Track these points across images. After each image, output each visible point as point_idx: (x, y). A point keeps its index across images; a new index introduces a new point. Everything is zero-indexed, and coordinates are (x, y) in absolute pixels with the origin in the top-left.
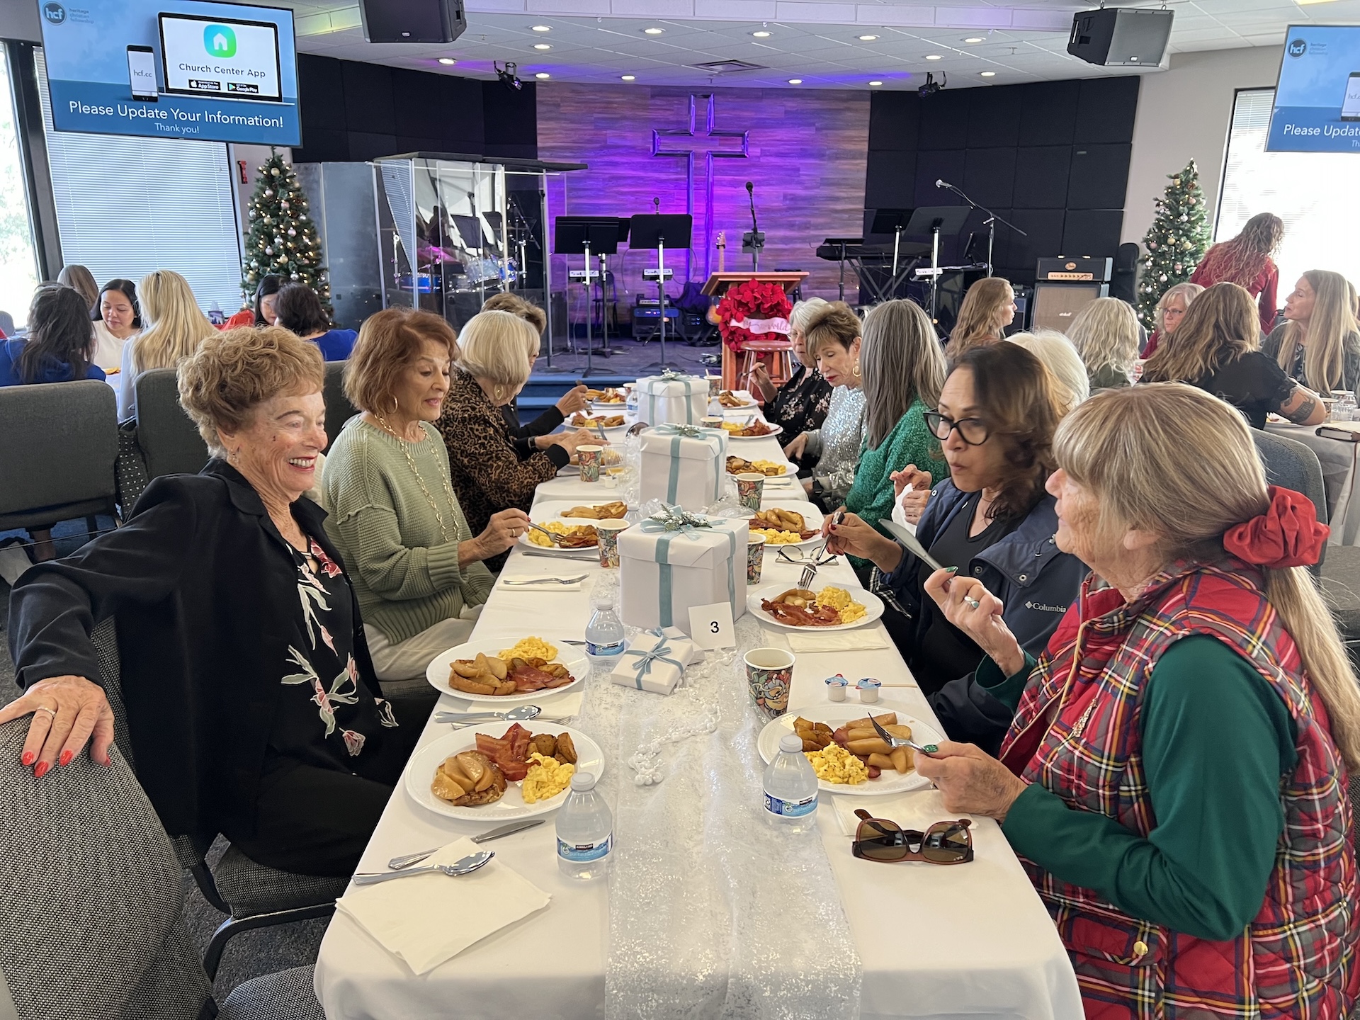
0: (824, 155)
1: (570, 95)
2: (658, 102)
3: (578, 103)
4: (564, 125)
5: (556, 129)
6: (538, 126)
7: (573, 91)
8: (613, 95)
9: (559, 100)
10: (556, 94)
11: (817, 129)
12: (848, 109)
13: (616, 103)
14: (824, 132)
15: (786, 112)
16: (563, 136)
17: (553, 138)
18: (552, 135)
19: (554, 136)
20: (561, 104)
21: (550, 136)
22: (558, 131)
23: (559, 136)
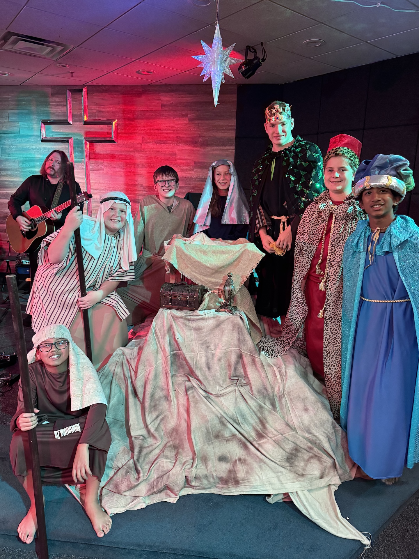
0: (196, 142)
2: (57, 99)
11: (190, 120)
13: (24, 101)
14: (196, 122)
15: (163, 105)
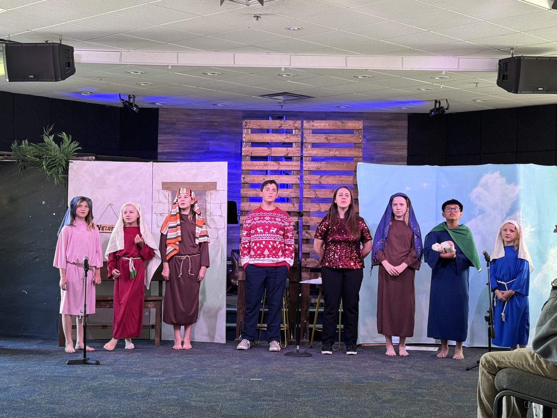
1: (183, 117)
3: (188, 122)
4: (178, 137)
5: (172, 140)
6: (159, 138)
7: (186, 114)
8: (215, 117)
9: (175, 120)
10: (173, 116)
12: (392, 126)
14: (373, 142)
16: (177, 145)
17: (170, 146)
18: (169, 144)
19: (170, 145)
20: (177, 123)
21: (167, 145)
22: (174, 142)
23: (174, 144)
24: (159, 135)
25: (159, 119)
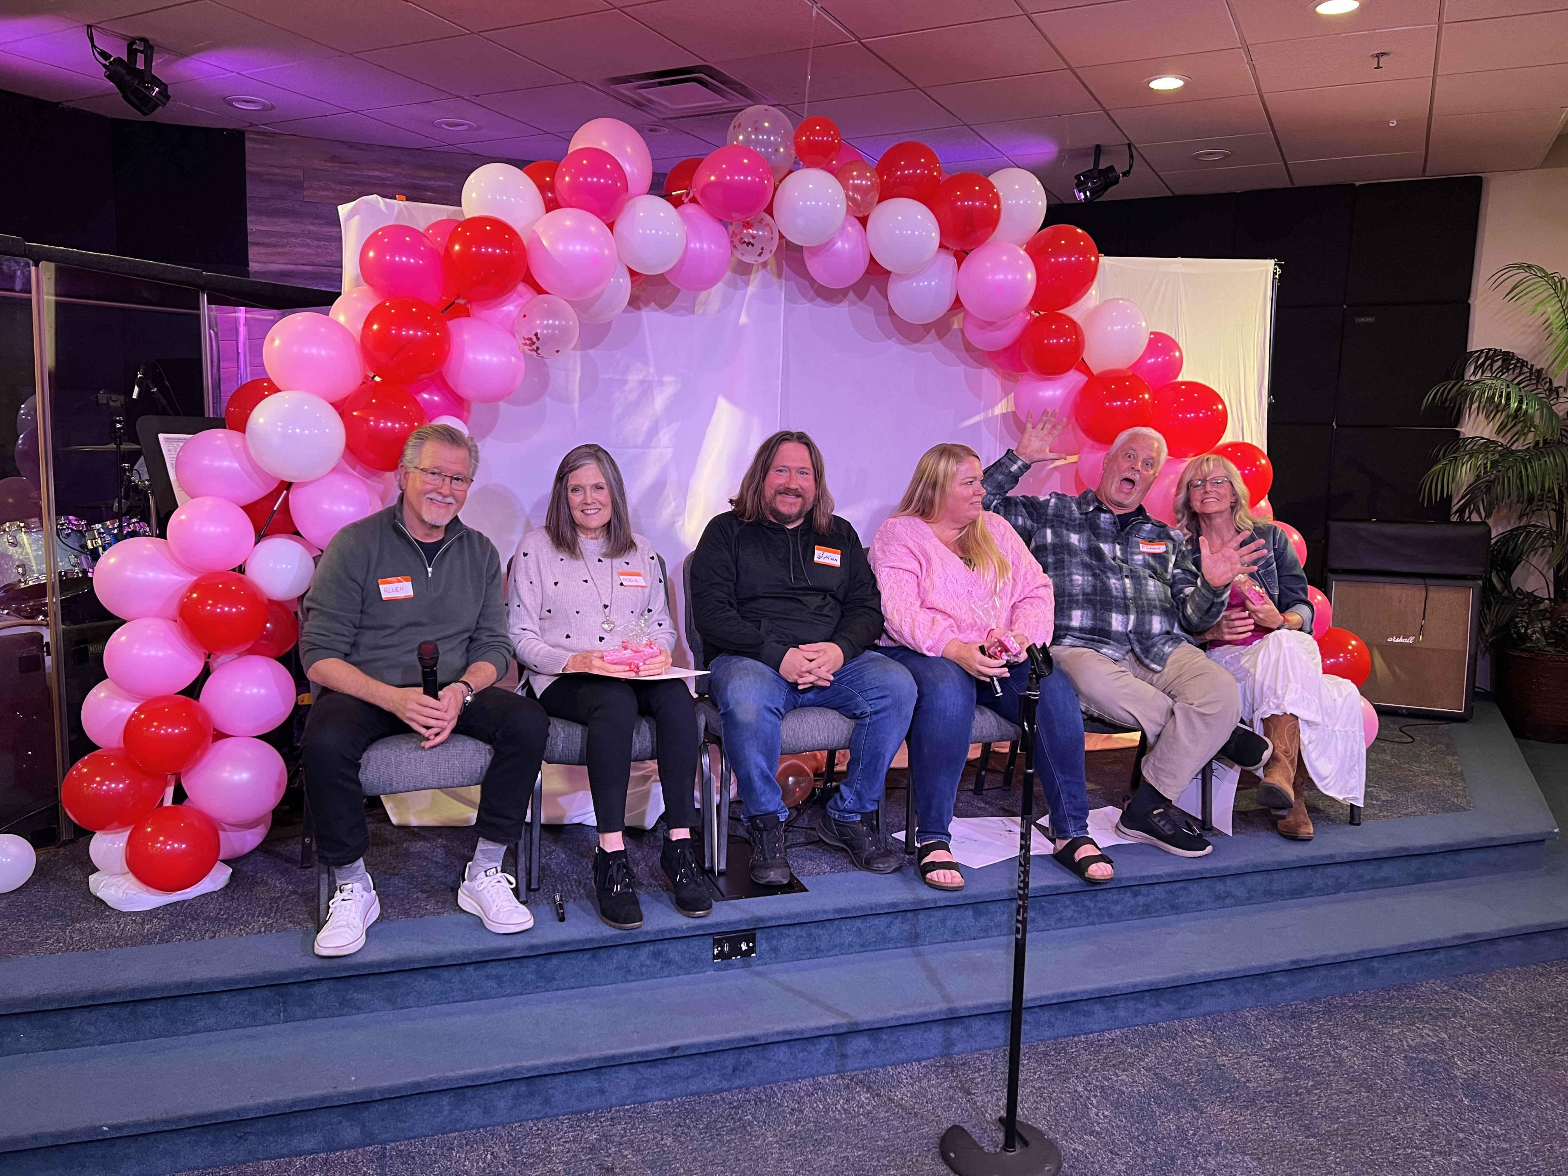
3: (340, 183)
5: (294, 235)
6: (251, 227)
7: (334, 159)
9: (300, 174)
10: (293, 162)
16: (309, 251)
17: (288, 254)
18: (283, 246)
19: (287, 250)
20: (306, 184)
21: (279, 250)
22: (299, 240)
23: (299, 249)
24: (248, 218)
25: (248, 168)
